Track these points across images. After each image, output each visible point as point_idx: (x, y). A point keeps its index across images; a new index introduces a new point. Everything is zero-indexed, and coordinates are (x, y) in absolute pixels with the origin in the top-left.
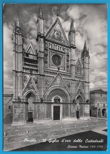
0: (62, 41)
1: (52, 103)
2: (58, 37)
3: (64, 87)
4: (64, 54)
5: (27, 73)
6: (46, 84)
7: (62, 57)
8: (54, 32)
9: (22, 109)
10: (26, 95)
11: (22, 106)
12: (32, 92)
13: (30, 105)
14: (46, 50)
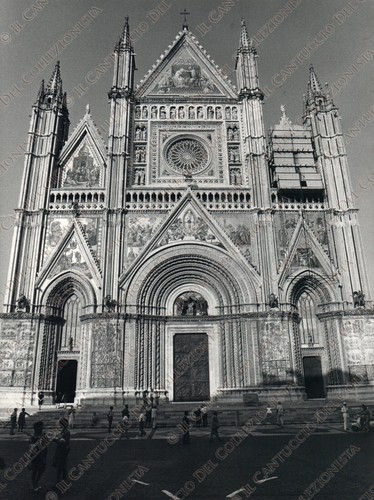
0: (206, 90)
1: (166, 319)
2: (186, 84)
3: (220, 245)
4: (215, 128)
5: (62, 212)
6: (135, 240)
7: (210, 138)
8: (174, 73)
9: (28, 342)
10: (49, 290)
11: (31, 329)
12: (72, 276)
13: (69, 328)
14: (142, 130)
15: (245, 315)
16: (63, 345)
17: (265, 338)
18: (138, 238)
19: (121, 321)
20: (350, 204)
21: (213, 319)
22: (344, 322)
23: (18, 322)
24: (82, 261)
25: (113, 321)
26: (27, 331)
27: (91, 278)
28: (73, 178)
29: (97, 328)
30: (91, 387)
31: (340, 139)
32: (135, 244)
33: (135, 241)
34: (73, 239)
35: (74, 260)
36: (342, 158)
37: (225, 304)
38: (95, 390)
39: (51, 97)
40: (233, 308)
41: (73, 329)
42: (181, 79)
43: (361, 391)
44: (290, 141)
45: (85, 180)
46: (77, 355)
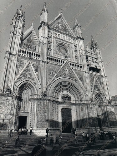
0: (68, 32)
2: (62, 29)
4: (71, 44)
5: (25, 57)
7: (69, 47)
9: (11, 107)
10: (19, 86)
11: (12, 102)
12: (29, 82)
13: (24, 103)
14: (50, 38)
15: (84, 104)
16: (21, 109)
17: (90, 111)
18: (52, 73)
19: (48, 102)
20: (105, 75)
21: (73, 104)
22: (107, 108)
23: (6, 98)
24: (32, 77)
25: (45, 102)
26: (10, 102)
27: (36, 84)
28: (27, 46)
29: (39, 104)
30: (37, 127)
31: (101, 57)
32: (51, 74)
33: (51, 73)
34: (29, 68)
35: (29, 76)
36: (102, 62)
37: (77, 99)
38: (39, 128)
39: (21, 16)
40: (80, 101)
41: (25, 103)
42: (61, 27)
43: (114, 129)
44: (91, 54)
45: (31, 48)
46: (28, 114)
